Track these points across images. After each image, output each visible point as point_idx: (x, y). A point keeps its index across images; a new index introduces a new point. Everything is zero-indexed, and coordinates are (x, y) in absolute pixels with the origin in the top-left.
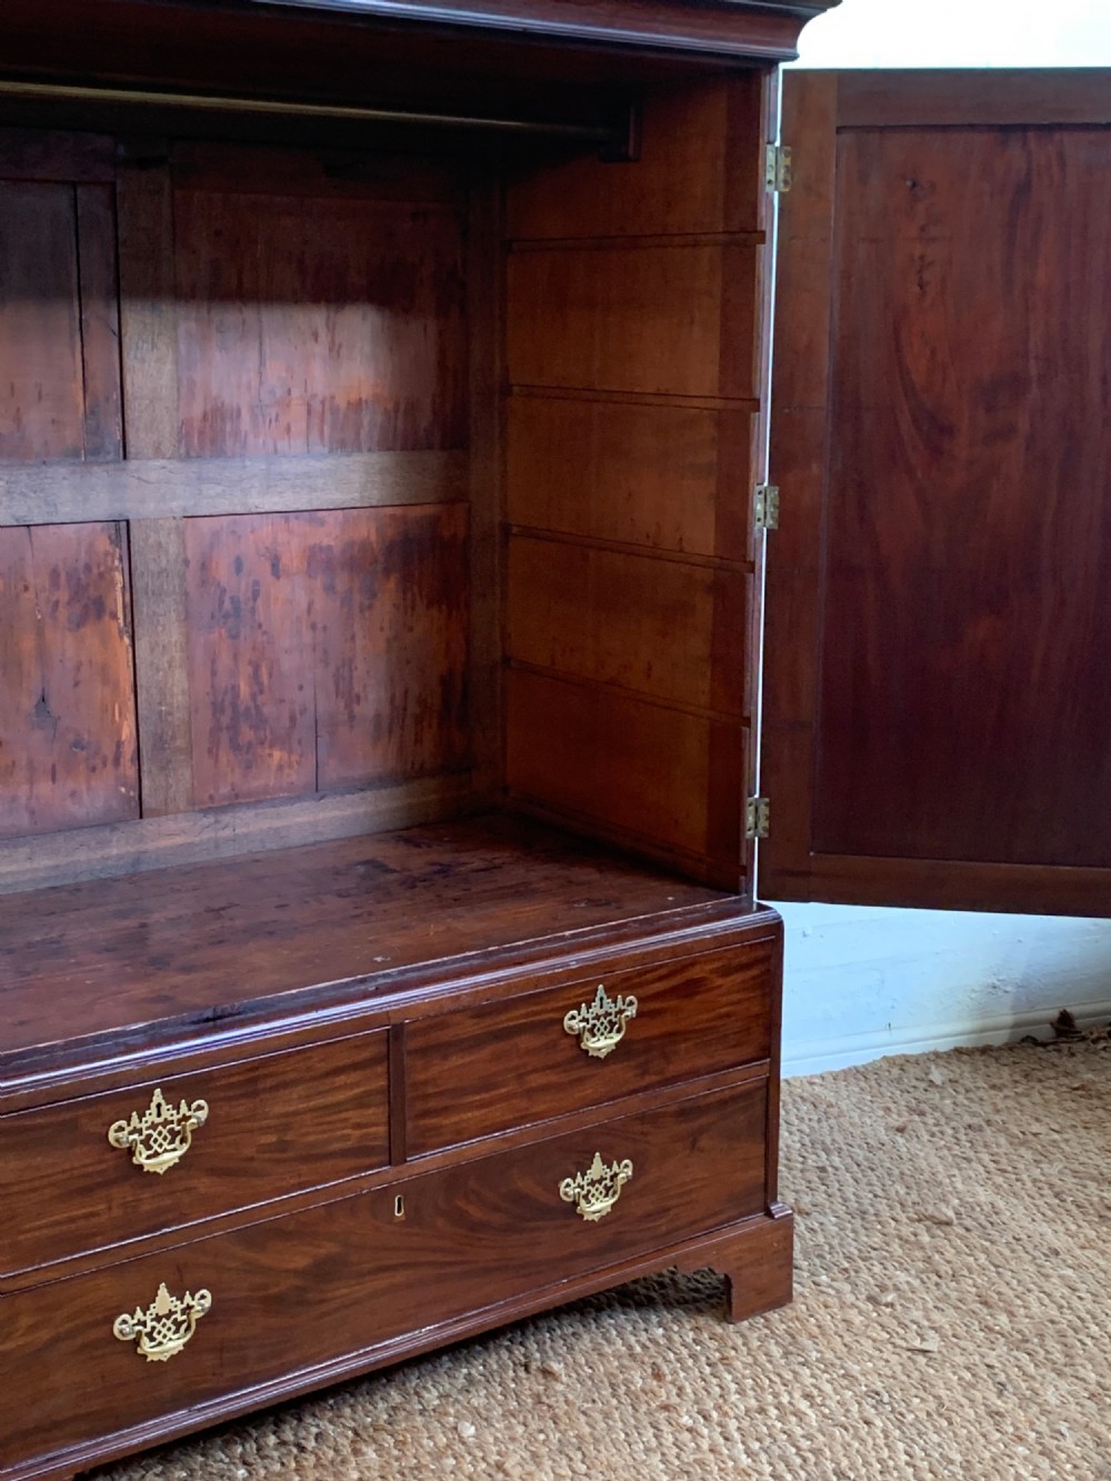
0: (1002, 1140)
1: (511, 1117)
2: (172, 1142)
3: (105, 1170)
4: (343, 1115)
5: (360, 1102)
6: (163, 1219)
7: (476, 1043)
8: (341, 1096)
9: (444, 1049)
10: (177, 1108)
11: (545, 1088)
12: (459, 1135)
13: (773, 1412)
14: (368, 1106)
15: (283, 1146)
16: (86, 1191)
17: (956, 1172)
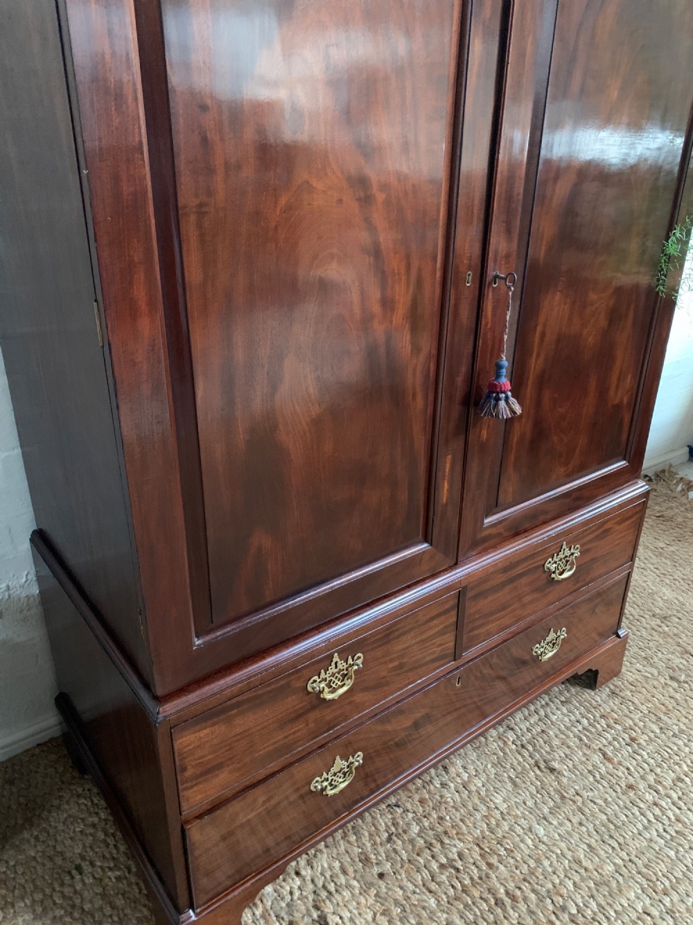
1: (514, 620)
2: (343, 680)
3: (305, 706)
4: (434, 641)
5: (442, 633)
6: (336, 722)
8: (431, 632)
9: (482, 595)
10: (346, 661)
11: (531, 602)
12: (489, 635)
14: (445, 634)
15: (401, 666)
16: (294, 720)
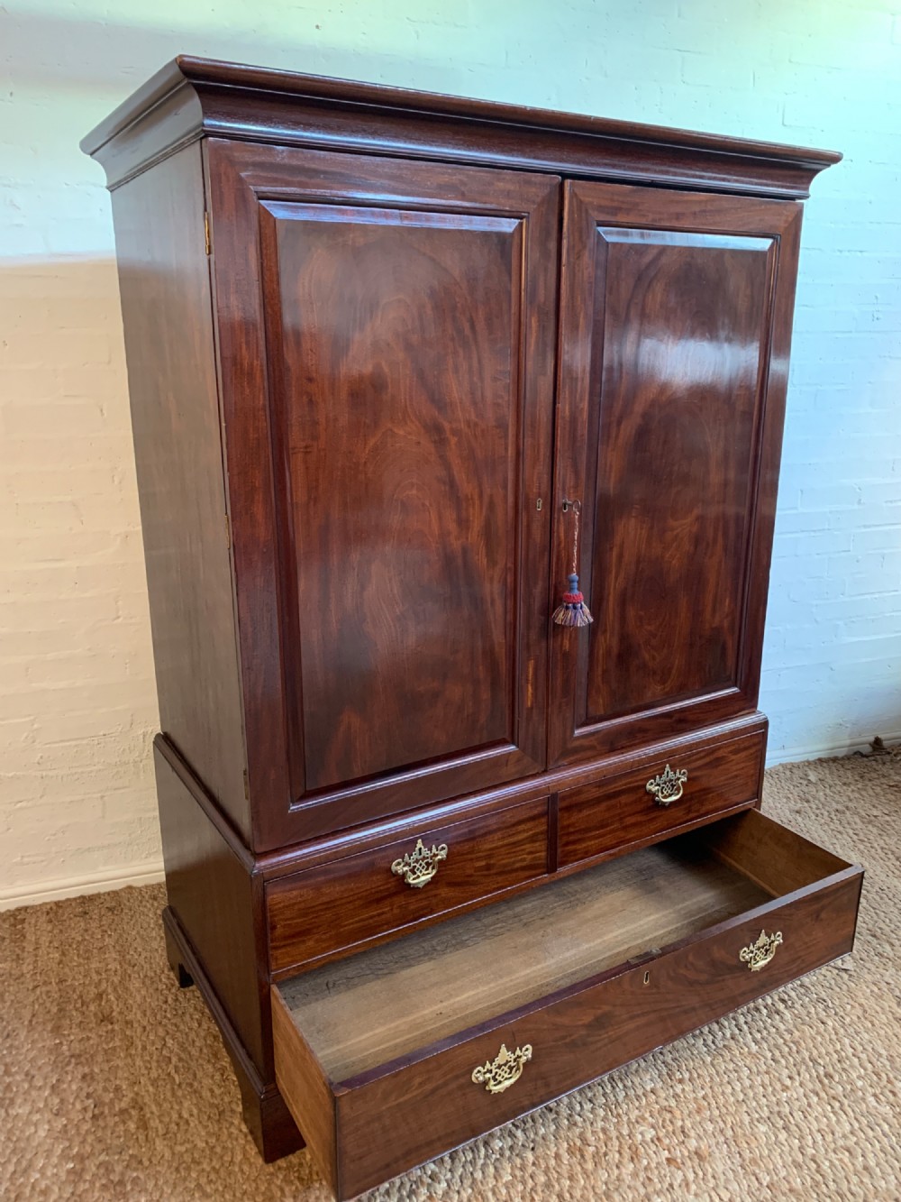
0: (857, 820)
1: (615, 842)
2: (427, 869)
3: (388, 888)
4: (523, 847)
5: (532, 839)
6: (421, 913)
7: (598, 801)
8: (521, 837)
9: (579, 806)
10: (430, 850)
11: (634, 825)
12: (587, 854)
13: (765, 1011)
14: (536, 841)
15: (488, 867)
16: (379, 901)
17: (835, 841)
